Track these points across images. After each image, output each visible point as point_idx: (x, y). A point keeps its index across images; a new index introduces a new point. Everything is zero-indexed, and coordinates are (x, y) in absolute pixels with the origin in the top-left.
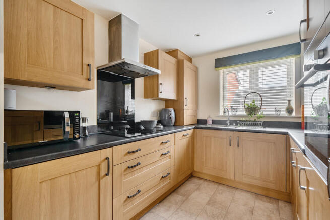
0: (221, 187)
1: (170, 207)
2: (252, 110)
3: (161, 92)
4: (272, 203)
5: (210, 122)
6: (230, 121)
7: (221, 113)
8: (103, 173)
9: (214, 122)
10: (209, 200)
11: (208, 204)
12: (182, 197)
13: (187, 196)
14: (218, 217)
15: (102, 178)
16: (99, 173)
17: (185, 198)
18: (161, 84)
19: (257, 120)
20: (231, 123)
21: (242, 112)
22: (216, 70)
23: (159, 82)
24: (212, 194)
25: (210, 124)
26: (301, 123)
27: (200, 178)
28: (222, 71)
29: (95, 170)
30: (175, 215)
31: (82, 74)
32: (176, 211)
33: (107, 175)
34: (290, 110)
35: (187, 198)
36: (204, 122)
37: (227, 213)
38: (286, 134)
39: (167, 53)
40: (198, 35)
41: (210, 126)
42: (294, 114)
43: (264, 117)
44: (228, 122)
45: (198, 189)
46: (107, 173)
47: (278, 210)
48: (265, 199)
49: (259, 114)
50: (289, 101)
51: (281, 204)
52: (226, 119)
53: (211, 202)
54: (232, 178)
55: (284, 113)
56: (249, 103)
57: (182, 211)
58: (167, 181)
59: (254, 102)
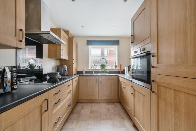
0: (93, 104)
1: (73, 122)
2: (103, 66)
3: (62, 55)
4: (113, 104)
5: (84, 72)
6: (94, 71)
7: (90, 68)
8: (43, 110)
9: (86, 72)
10: (91, 112)
11: (91, 113)
12: (76, 115)
13: (79, 113)
14: (98, 117)
15: (43, 114)
16: (41, 111)
17: (78, 115)
18: (62, 50)
19: (105, 71)
20: (95, 72)
21: (99, 67)
22: (87, 46)
23: (61, 49)
24: (90, 108)
25: (84, 74)
26: (119, 71)
27: (82, 103)
28: (90, 47)
29: (39, 109)
30: (78, 124)
31: (16, 36)
32: (77, 122)
33: (46, 111)
34: (116, 67)
35: (80, 114)
36: (81, 72)
37: (100, 114)
38: (117, 76)
39: (64, 31)
40: (83, 27)
41: (85, 75)
42: (117, 68)
43: (108, 69)
44: (93, 72)
45: (83, 108)
46: (46, 109)
47: (116, 106)
48: (110, 104)
49: (106, 68)
50: (116, 63)
51: (116, 104)
52: (92, 70)
53: (92, 112)
54: (98, 98)
55: (114, 68)
56: (102, 63)
57: (80, 121)
58: (70, 108)
59: (104, 63)
